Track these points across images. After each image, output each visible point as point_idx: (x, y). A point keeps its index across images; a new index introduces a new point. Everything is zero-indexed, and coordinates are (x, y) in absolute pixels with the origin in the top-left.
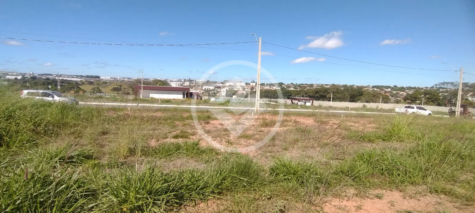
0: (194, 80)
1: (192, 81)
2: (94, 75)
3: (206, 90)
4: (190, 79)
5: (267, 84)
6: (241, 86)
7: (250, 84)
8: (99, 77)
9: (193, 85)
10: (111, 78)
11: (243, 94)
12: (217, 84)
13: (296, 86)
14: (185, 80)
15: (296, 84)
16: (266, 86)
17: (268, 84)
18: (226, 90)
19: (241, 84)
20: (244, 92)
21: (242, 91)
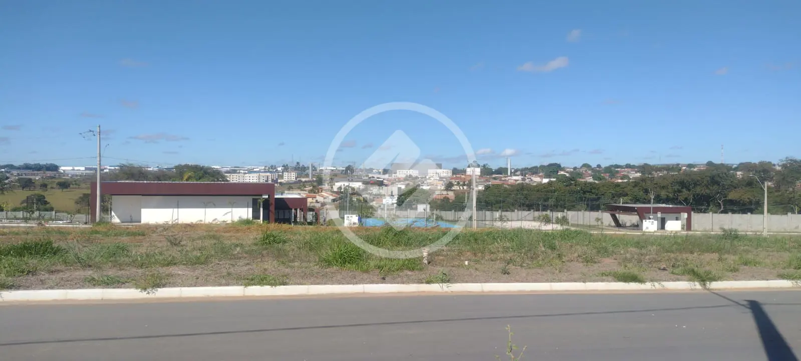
0: (308, 168)
1: (304, 169)
2: (43, 163)
3: (342, 193)
4: (298, 163)
5: (513, 171)
6: (441, 178)
7: (464, 171)
8: (55, 168)
9: (307, 179)
10: (86, 169)
11: (448, 199)
12: (374, 176)
13: (599, 171)
14: (286, 168)
15: (599, 166)
16: (511, 176)
17: (516, 171)
18: (399, 189)
19: (439, 171)
20: (451, 195)
21: (445, 193)
